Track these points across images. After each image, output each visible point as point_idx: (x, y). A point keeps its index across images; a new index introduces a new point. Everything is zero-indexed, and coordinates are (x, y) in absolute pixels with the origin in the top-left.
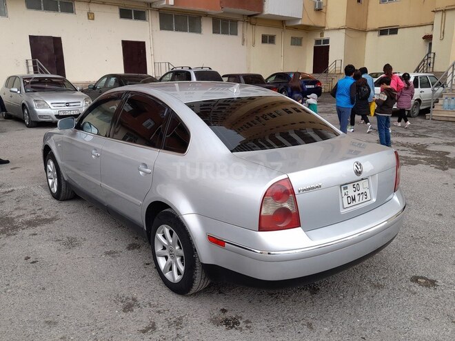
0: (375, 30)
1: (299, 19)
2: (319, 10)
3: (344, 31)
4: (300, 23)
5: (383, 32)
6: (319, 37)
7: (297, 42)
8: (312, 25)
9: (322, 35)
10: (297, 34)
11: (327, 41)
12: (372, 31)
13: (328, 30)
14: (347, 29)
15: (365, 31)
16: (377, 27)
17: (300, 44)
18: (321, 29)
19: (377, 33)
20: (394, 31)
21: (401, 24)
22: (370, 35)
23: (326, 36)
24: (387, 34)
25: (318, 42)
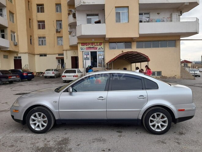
0: (38, 54)
1: (8, 48)
2: (16, 45)
3: (28, 54)
4: (9, 49)
5: (41, 55)
6: (16, 56)
7: (6, 57)
8: (14, 50)
9: (17, 54)
10: (6, 54)
11: (20, 57)
12: (37, 55)
13: (20, 53)
14: (29, 53)
15: (34, 55)
16: (39, 53)
17: (7, 58)
18: (17, 53)
19: (39, 56)
20: (45, 55)
21: (48, 53)
22: (36, 56)
23: (19, 55)
24: (43, 56)
25: (15, 57)
